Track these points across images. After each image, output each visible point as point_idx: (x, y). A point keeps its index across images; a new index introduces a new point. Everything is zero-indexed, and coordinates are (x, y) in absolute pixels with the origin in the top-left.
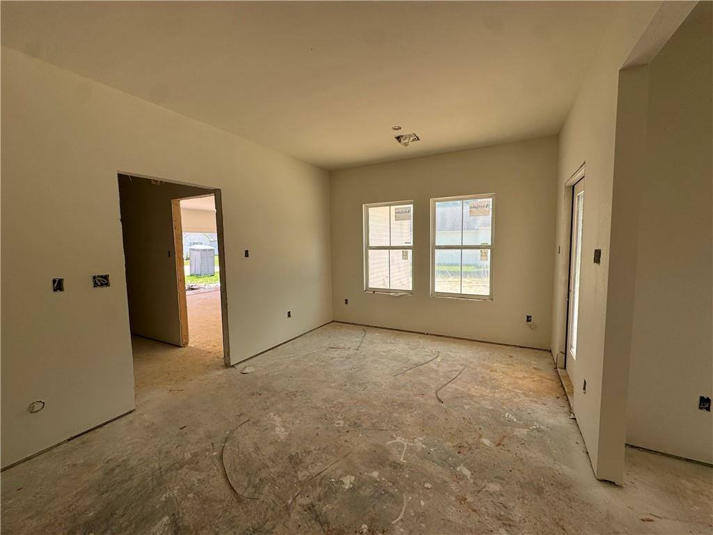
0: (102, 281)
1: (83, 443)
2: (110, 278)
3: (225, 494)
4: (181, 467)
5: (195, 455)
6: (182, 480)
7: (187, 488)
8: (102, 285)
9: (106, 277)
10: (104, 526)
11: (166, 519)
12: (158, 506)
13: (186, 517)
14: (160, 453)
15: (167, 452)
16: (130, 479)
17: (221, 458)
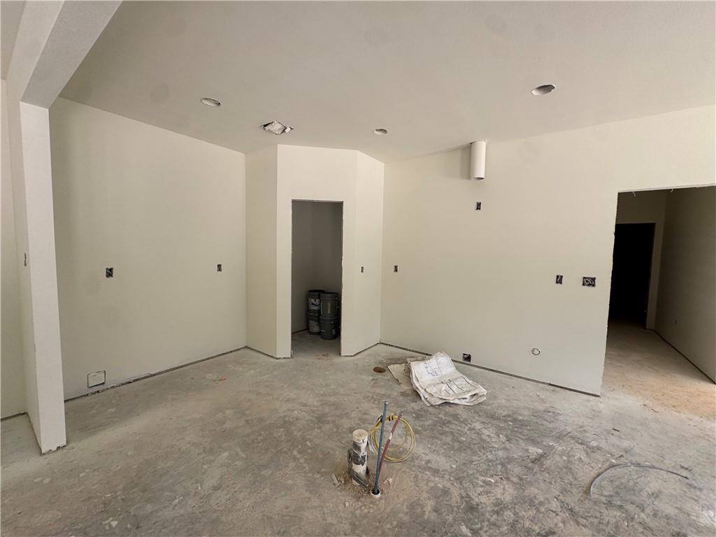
0: (590, 282)
1: (553, 391)
2: (596, 281)
3: (583, 480)
4: (581, 444)
5: (599, 448)
6: (572, 448)
7: (568, 454)
8: (589, 285)
9: (594, 279)
10: (518, 426)
11: (540, 451)
12: (544, 443)
13: (549, 462)
14: (581, 427)
15: (585, 431)
16: (550, 422)
17: (613, 466)
